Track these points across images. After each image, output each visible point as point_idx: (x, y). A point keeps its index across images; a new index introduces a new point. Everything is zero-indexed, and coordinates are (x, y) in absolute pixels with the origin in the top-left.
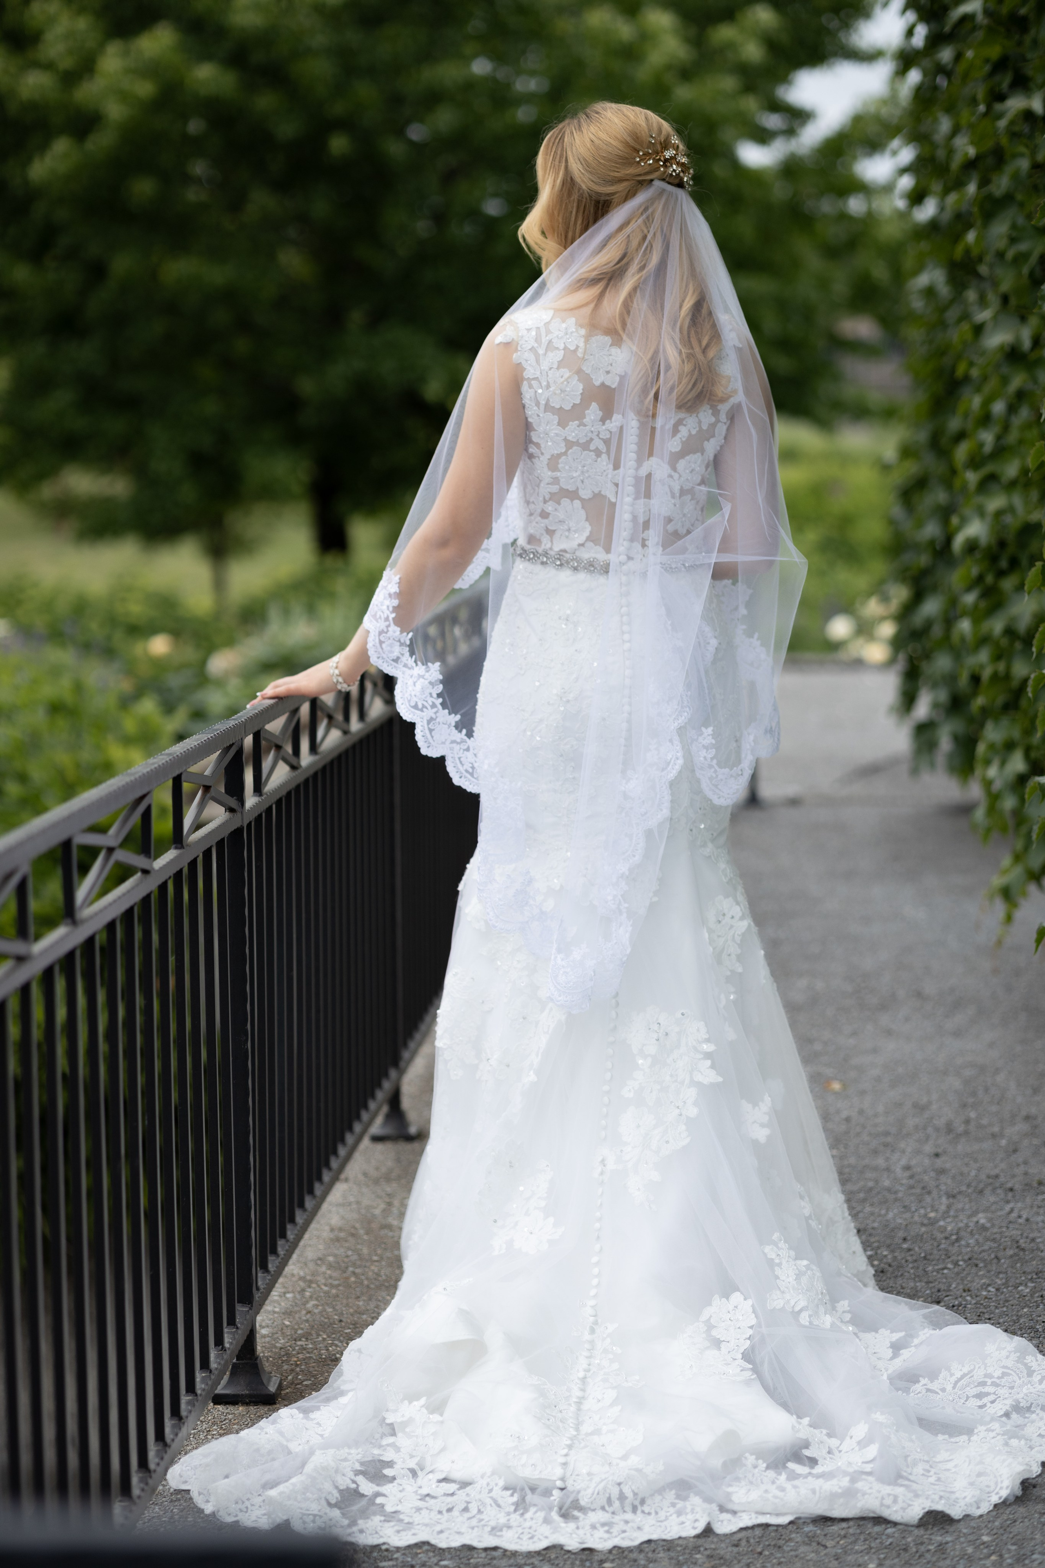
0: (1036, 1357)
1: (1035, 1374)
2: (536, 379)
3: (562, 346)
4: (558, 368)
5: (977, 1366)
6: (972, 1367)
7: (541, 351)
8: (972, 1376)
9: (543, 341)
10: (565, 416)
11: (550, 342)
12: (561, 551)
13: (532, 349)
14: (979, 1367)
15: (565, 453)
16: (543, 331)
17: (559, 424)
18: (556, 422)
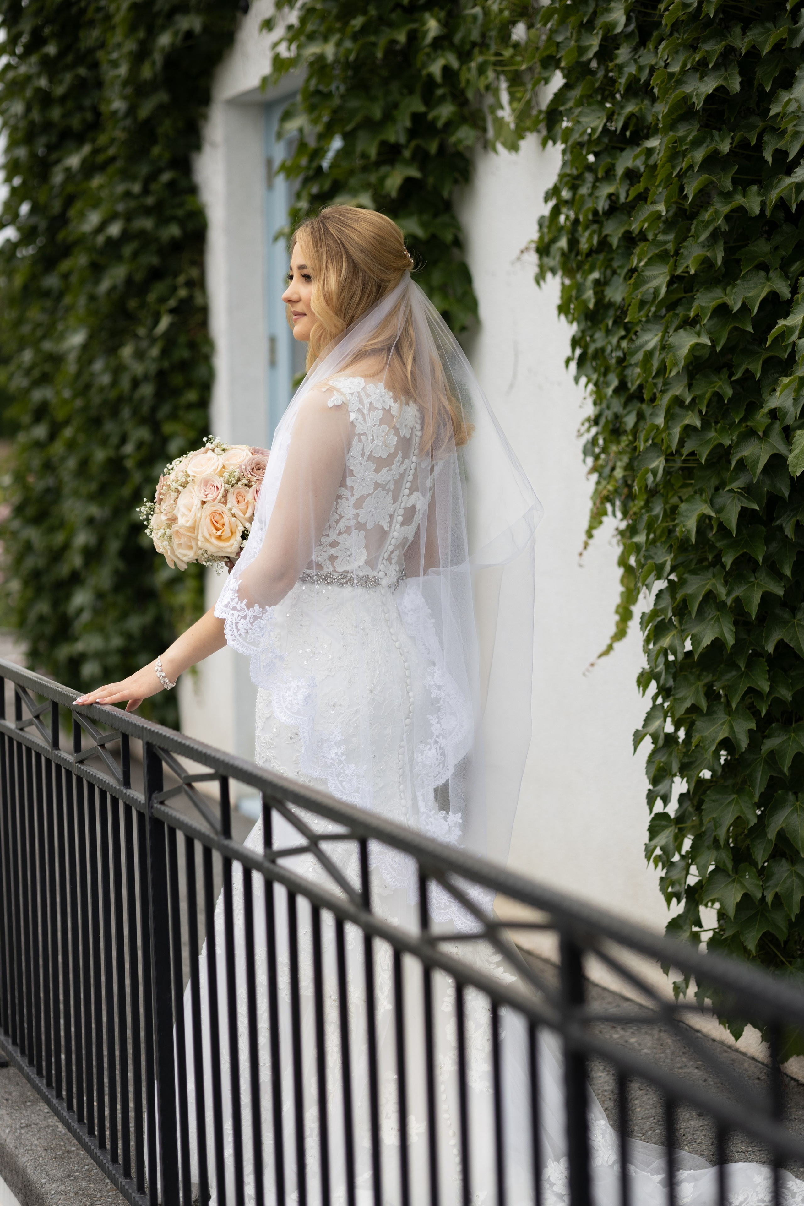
0: (796, 1182)
1: (797, 1195)
2: (365, 434)
3: (380, 407)
4: (380, 425)
5: (750, 1194)
6: (746, 1196)
7: (366, 411)
8: (748, 1203)
9: (365, 403)
10: (381, 463)
11: (371, 403)
12: (345, 571)
13: (359, 410)
14: (752, 1195)
15: (371, 494)
16: (363, 394)
17: (375, 471)
18: (373, 469)
